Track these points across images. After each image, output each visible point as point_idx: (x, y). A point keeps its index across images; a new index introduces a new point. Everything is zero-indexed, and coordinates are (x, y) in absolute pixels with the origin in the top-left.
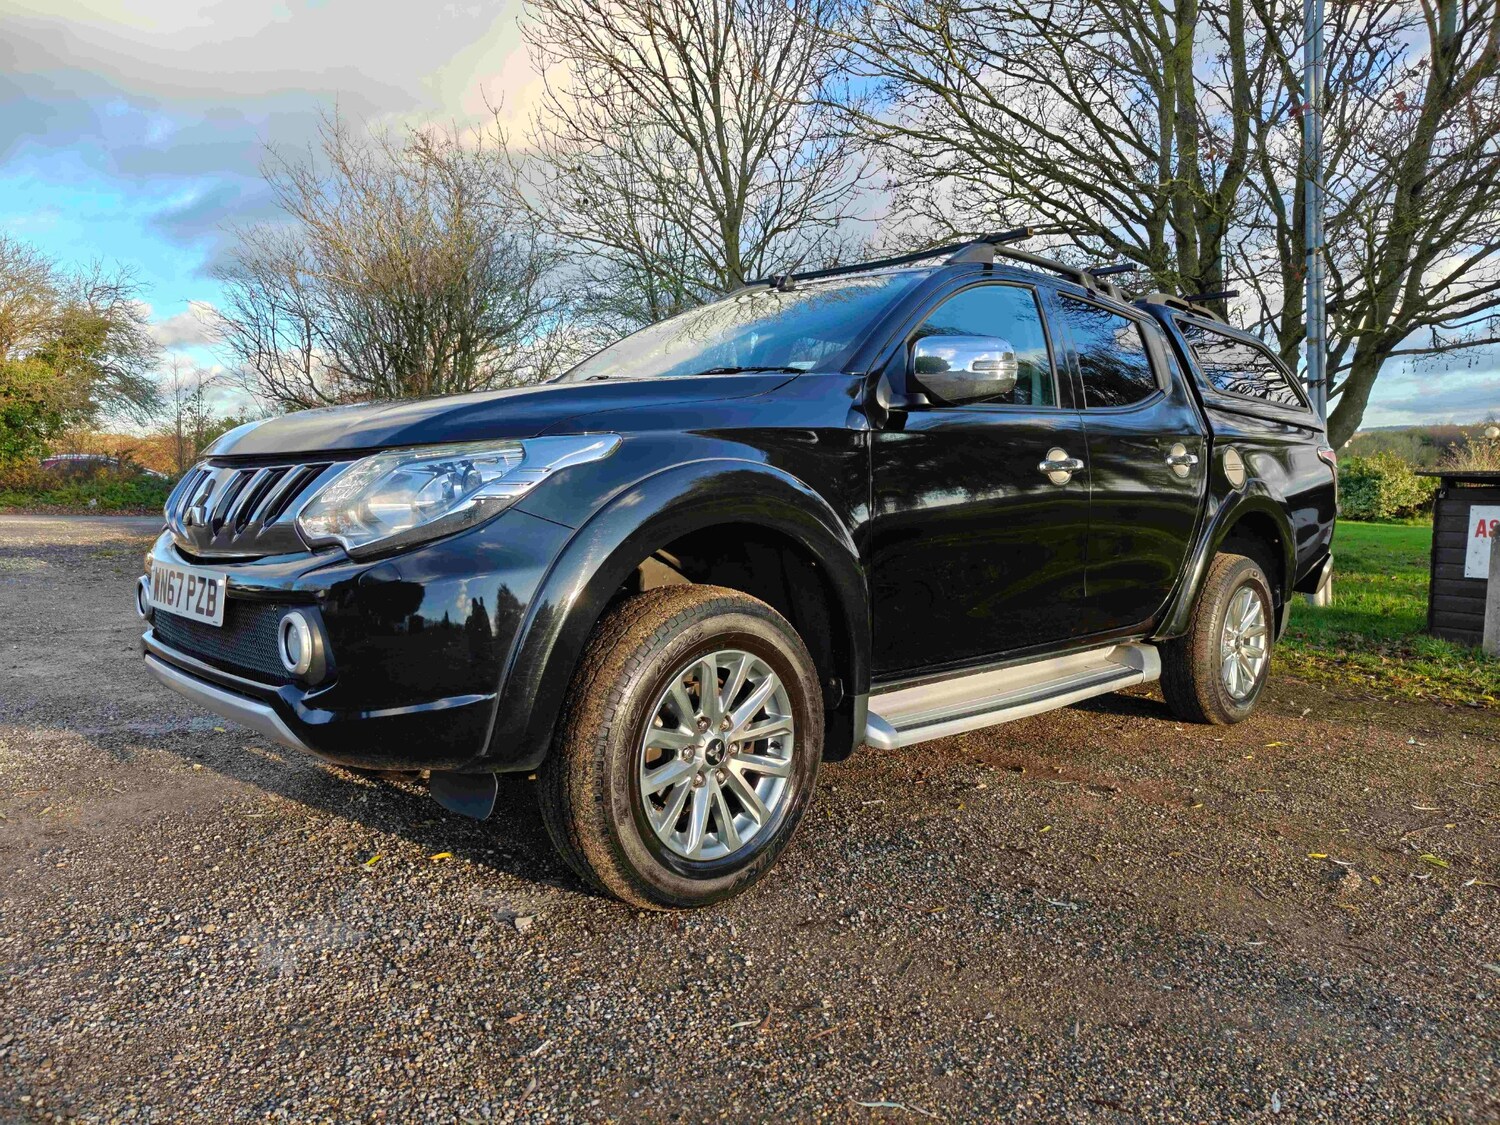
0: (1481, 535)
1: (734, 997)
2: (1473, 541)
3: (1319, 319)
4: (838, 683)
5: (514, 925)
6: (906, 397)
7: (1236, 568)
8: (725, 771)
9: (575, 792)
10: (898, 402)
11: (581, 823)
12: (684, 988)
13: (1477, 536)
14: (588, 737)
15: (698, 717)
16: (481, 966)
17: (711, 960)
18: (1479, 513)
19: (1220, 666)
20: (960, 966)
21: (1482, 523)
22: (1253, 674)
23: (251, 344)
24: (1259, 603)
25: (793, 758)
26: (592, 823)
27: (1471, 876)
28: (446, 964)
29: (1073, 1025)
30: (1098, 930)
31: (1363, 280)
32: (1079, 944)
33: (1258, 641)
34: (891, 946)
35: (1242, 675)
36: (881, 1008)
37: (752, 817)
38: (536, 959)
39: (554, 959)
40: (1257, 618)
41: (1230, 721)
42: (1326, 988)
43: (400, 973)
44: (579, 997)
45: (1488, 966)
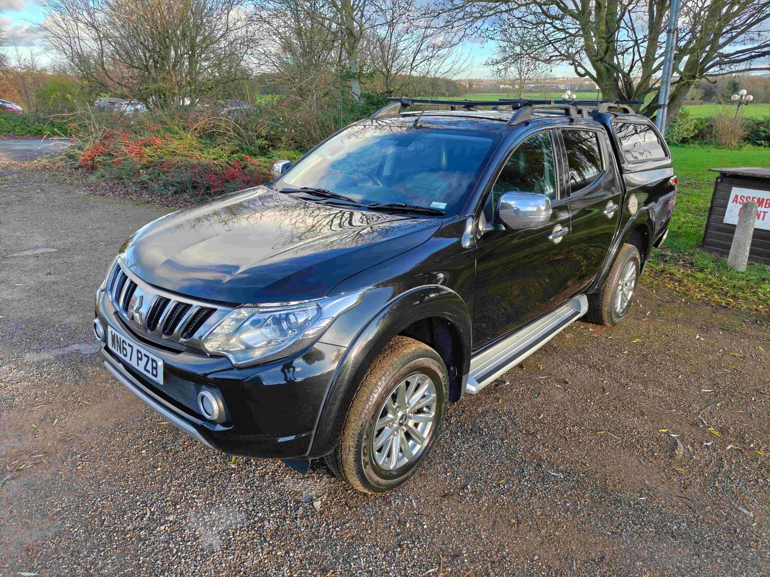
0: (735, 202)
1: (423, 551)
2: (730, 205)
3: (668, 74)
4: (454, 369)
5: (313, 506)
6: (493, 225)
7: (630, 251)
8: (406, 426)
9: (344, 457)
10: (489, 227)
11: (347, 470)
12: (400, 546)
13: (733, 202)
14: (351, 434)
15: (395, 407)
16: (305, 537)
17: (408, 525)
18: (736, 191)
19: (614, 297)
20: (519, 523)
21: (737, 196)
22: (627, 299)
23: (66, 46)
24: (634, 266)
25: (436, 412)
26: (352, 471)
27: (730, 442)
28: (289, 536)
29: (572, 561)
30: (574, 493)
31: (690, 34)
32: (568, 505)
33: (631, 284)
34: (486, 510)
35: (623, 301)
36: (489, 555)
37: (417, 442)
38: (329, 529)
39: (337, 529)
40: (633, 274)
41: (614, 324)
42: (675, 529)
43: (270, 545)
44: (355, 556)
45: (740, 508)
